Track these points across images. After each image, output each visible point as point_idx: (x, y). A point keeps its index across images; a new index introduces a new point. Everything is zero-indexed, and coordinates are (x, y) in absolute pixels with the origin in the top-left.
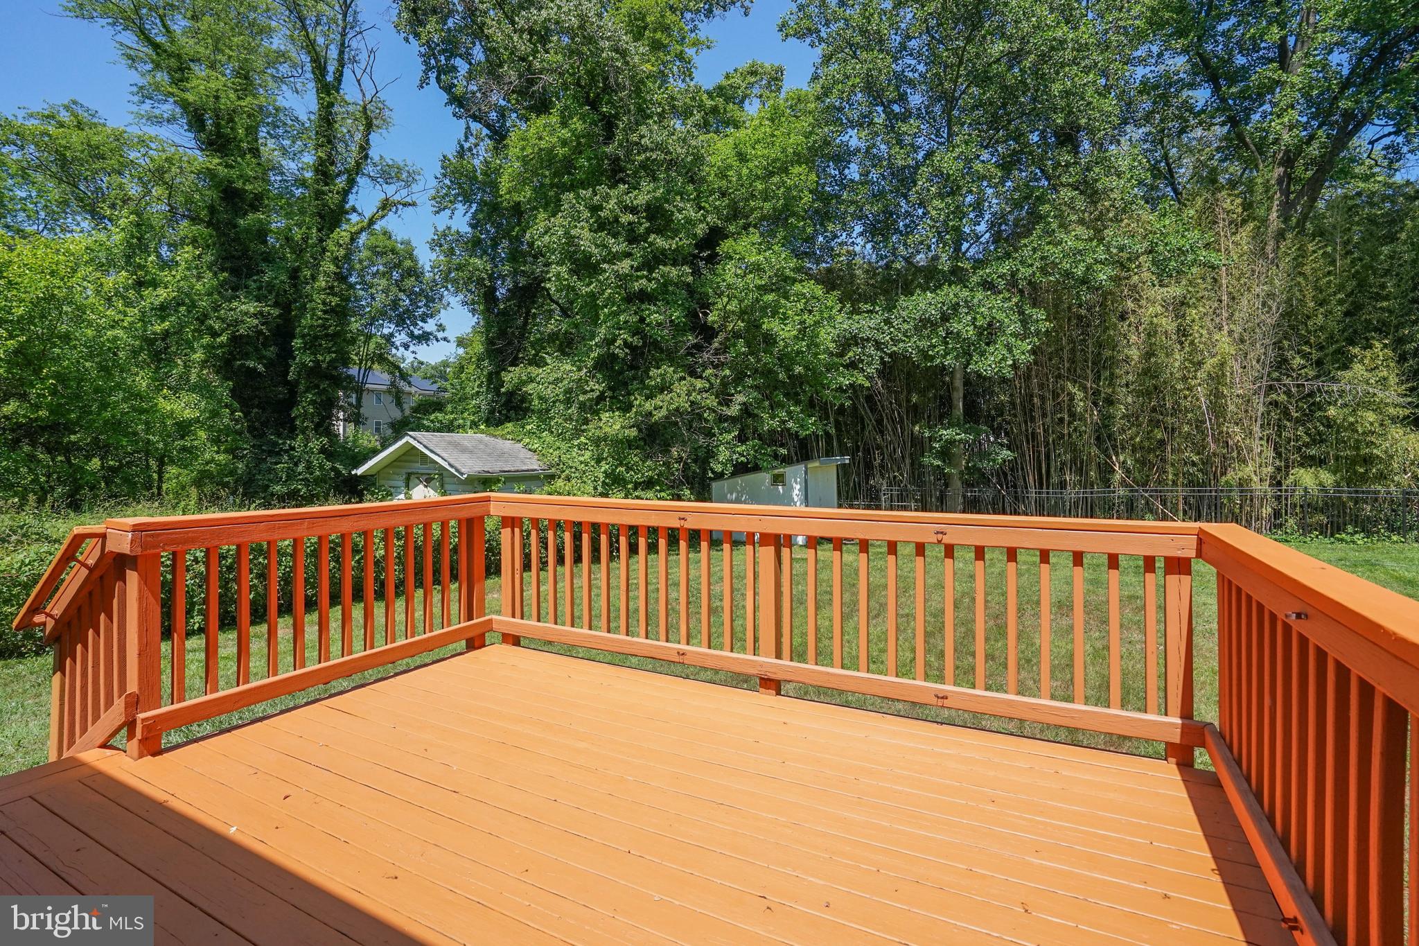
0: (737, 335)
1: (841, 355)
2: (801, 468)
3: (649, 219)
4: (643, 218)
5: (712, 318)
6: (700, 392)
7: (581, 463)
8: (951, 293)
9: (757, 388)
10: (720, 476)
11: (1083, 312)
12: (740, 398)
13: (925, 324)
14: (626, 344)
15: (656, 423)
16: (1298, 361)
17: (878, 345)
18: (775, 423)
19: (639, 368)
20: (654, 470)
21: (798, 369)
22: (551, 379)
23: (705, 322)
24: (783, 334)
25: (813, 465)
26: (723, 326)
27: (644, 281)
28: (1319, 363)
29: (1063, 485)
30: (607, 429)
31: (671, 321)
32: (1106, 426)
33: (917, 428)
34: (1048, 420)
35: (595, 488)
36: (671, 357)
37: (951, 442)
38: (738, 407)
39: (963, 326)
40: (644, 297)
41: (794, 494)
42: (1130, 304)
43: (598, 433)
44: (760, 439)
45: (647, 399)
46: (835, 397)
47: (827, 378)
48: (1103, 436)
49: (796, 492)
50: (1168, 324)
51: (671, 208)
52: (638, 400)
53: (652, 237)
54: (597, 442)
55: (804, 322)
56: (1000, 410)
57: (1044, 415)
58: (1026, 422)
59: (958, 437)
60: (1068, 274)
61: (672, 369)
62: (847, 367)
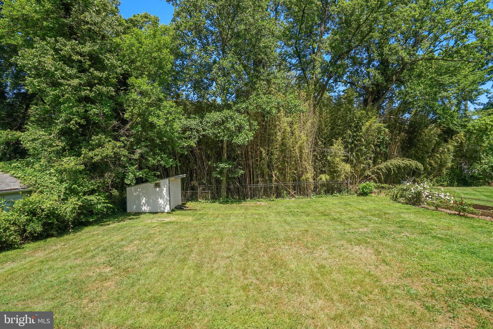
0: (137, 124)
1: (183, 133)
2: (167, 180)
3: (90, 60)
4: (87, 59)
5: (126, 116)
6: (119, 147)
7: (51, 183)
8: (226, 112)
9: (146, 146)
10: (129, 185)
11: (264, 124)
12: (139, 151)
13: (216, 124)
14: (77, 123)
15: (95, 162)
16: (320, 143)
17: (198, 131)
18: (155, 162)
19: (86, 135)
20: (95, 185)
21: (165, 139)
22: (30, 139)
23: (123, 117)
24: (159, 123)
25: (172, 179)
26: (131, 120)
27: (88, 92)
28: (325, 144)
29: (258, 182)
30: (66, 166)
31: (104, 113)
32: (270, 162)
33: (210, 163)
34: (253, 160)
35: (59, 196)
36: (104, 131)
37: (223, 168)
38: (138, 155)
39: (231, 125)
40: (87, 99)
41: (164, 193)
42: (278, 123)
43: (60, 167)
44: (149, 169)
45: (90, 150)
46: (181, 151)
47: (178, 143)
48: (270, 166)
49: (164, 191)
50: (289, 129)
51: (103, 57)
52: (84, 151)
53: (92, 70)
54: (60, 172)
55: (168, 118)
56: (238, 156)
57: (252, 158)
58: (246, 160)
59: (226, 167)
60: (264, 110)
61: (104, 136)
62: (186, 138)
